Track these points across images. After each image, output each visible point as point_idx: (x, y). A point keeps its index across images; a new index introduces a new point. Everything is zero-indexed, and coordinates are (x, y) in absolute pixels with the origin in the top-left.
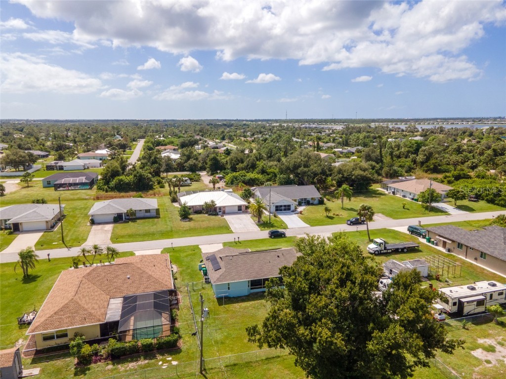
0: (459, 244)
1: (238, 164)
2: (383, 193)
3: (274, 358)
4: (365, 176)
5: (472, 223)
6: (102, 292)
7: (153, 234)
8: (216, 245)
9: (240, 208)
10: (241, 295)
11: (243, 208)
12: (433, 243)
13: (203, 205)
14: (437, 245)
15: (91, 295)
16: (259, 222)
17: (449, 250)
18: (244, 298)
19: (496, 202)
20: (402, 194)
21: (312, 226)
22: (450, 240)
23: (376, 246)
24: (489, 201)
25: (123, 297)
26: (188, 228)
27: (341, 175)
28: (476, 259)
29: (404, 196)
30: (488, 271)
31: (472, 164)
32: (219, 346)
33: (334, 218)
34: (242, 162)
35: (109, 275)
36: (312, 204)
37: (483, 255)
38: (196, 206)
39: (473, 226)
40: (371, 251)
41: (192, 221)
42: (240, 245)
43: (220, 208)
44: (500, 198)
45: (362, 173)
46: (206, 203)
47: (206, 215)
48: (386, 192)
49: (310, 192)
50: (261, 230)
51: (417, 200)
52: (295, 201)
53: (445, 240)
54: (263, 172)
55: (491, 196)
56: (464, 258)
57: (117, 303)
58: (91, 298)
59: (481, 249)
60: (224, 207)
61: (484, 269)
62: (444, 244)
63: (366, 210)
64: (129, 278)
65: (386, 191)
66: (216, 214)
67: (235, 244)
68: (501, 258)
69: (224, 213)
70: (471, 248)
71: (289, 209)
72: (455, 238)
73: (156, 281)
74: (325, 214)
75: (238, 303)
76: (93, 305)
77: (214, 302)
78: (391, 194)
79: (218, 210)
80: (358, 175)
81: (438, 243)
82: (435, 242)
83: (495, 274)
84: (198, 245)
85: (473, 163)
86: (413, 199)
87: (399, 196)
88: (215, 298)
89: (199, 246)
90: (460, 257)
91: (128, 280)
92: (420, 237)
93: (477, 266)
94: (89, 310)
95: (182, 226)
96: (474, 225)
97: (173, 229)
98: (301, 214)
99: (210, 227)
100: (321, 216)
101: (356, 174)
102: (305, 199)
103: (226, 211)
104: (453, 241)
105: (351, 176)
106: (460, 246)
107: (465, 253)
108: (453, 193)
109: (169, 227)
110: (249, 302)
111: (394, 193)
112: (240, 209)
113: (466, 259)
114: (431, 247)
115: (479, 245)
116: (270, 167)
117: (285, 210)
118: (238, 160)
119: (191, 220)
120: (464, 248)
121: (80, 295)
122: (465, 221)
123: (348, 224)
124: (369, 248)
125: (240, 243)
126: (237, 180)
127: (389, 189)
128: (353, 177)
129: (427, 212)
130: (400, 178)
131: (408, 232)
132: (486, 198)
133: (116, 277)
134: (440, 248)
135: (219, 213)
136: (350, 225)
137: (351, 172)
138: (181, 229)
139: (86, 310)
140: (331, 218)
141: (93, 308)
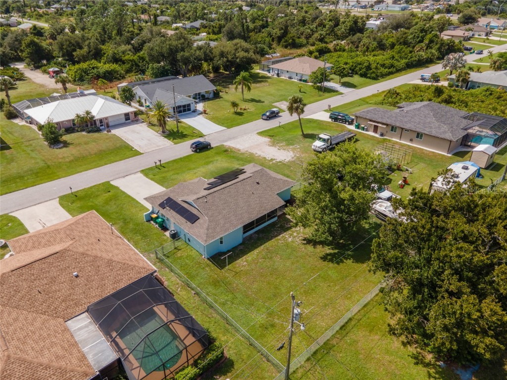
0: (393, 127)
1: (75, 50)
2: (266, 76)
3: (346, 323)
4: (249, 58)
5: (367, 100)
6: (43, 317)
7: (21, 177)
8: (133, 176)
9: (127, 116)
10: (235, 246)
11: (132, 116)
12: (363, 129)
13: (73, 120)
14: (367, 130)
15: (34, 333)
16: (163, 132)
17: (382, 135)
18: (241, 247)
19: (369, 75)
20: (287, 75)
21: (228, 127)
22: (383, 124)
23: (324, 143)
24: (362, 75)
25: (87, 311)
26: (72, 158)
27: (225, 59)
28: (411, 140)
29: (290, 78)
30: (426, 151)
31: (321, 37)
32: (273, 332)
33: (243, 113)
34: (81, 48)
35: (37, 283)
36: (209, 99)
37: (419, 135)
38: (62, 122)
39: (370, 104)
40: (317, 149)
41: (71, 146)
42: (166, 169)
43: (101, 121)
44: (371, 71)
45: (246, 54)
46: (78, 116)
47: (84, 133)
48: (269, 75)
49: (202, 83)
50: (175, 144)
51: (306, 81)
52: (190, 97)
53: (376, 124)
54: (116, 60)
55: (364, 70)
56: (398, 141)
57: (86, 326)
58: (36, 337)
59: (418, 130)
60: (106, 118)
61: (422, 149)
62: (376, 129)
63: (298, 102)
64: (77, 276)
65: (267, 73)
66: (98, 130)
67: (157, 170)
68: (441, 136)
69: (109, 127)
70: (406, 130)
71: (189, 110)
72: (389, 122)
73: (125, 267)
74: (232, 110)
75: (240, 258)
76: (52, 350)
77: (208, 265)
78: (275, 76)
79: (98, 123)
80: (243, 58)
81: (369, 128)
82: (366, 127)
83: (433, 152)
84: (109, 182)
85: (321, 35)
86: (301, 80)
87: (284, 78)
88: (206, 260)
89: (112, 183)
90: (394, 139)
91: (78, 280)
92: (345, 123)
93: (413, 146)
94: (55, 364)
95: (60, 156)
96: (370, 102)
97: (49, 163)
98: (205, 113)
99: (104, 151)
100: (229, 113)
101: (241, 56)
102: (199, 94)
103: (110, 124)
104: (387, 125)
105: (234, 59)
106: (393, 128)
107: (399, 136)
108: (340, 70)
109: (38, 160)
110: (252, 252)
111: (278, 75)
112: (129, 119)
113: (400, 141)
114: (363, 133)
115: (415, 126)
116: (124, 52)
117: (185, 111)
118: (73, 45)
119: (66, 144)
120: (398, 131)
121: (13, 343)
122: (360, 99)
123: (263, 119)
124: (314, 146)
125: (164, 167)
126: (88, 75)
127: (271, 71)
128: (238, 60)
129: (321, 93)
130: (267, 56)
131: (330, 120)
132: (359, 73)
133: (53, 280)
134: (371, 133)
135: (101, 128)
136: (266, 120)
137: (235, 54)
138: (60, 160)
139: (47, 367)
140: (240, 114)
141: (58, 357)
